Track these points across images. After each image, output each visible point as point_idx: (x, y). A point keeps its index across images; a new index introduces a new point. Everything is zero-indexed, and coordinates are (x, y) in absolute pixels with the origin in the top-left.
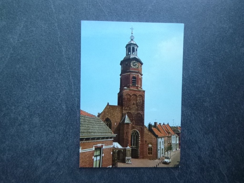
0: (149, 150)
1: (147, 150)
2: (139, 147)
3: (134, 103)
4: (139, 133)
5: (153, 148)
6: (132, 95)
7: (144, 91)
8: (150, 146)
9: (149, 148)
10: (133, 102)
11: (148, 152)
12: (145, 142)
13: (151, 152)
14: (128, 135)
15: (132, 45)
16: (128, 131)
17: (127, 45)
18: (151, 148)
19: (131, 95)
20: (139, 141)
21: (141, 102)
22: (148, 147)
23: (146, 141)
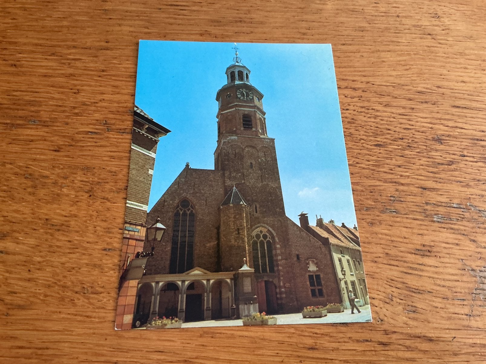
0: (312, 284)
1: (305, 282)
2: (281, 273)
3: (251, 163)
4: (275, 235)
5: (322, 276)
6: (245, 147)
7: (273, 140)
8: (312, 268)
9: (311, 277)
10: (249, 162)
11: (310, 290)
12: (295, 259)
13: (320, 287)
14: (243, 235)
15: (236, 67)
16: (241, 226)
17: (228, 69)
18: (318, 277)
19: (243, 147)
20: (276, 255)
21: (268, 162)
22: (308, 274)
23: (298, 256)
